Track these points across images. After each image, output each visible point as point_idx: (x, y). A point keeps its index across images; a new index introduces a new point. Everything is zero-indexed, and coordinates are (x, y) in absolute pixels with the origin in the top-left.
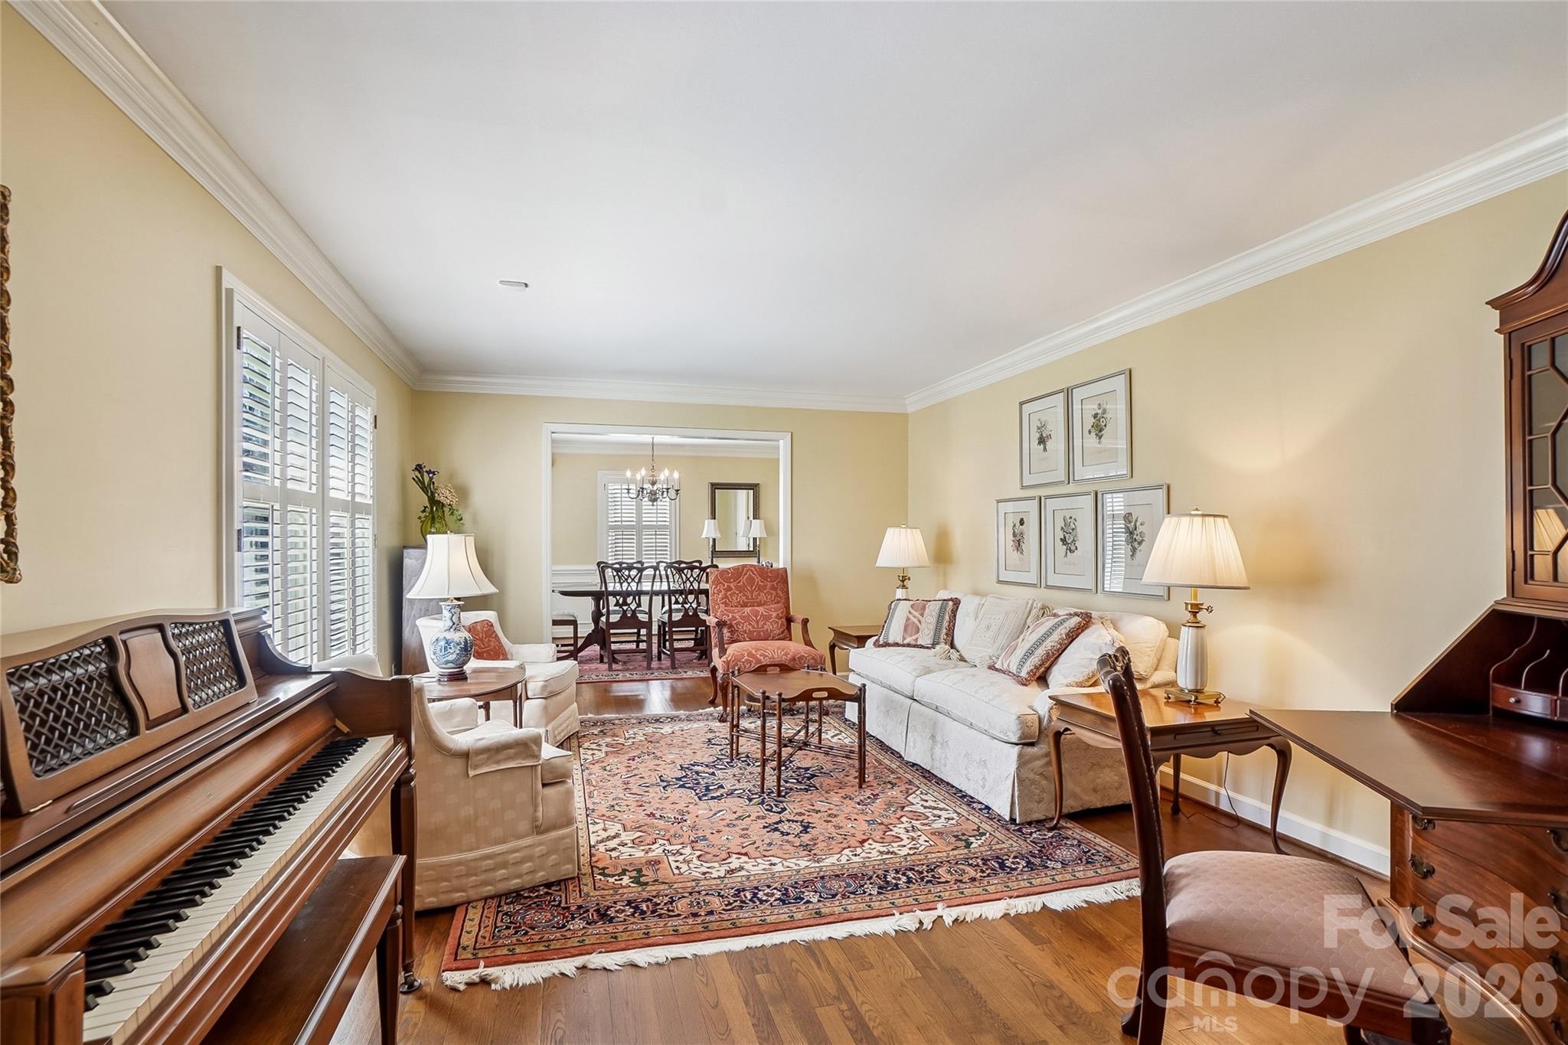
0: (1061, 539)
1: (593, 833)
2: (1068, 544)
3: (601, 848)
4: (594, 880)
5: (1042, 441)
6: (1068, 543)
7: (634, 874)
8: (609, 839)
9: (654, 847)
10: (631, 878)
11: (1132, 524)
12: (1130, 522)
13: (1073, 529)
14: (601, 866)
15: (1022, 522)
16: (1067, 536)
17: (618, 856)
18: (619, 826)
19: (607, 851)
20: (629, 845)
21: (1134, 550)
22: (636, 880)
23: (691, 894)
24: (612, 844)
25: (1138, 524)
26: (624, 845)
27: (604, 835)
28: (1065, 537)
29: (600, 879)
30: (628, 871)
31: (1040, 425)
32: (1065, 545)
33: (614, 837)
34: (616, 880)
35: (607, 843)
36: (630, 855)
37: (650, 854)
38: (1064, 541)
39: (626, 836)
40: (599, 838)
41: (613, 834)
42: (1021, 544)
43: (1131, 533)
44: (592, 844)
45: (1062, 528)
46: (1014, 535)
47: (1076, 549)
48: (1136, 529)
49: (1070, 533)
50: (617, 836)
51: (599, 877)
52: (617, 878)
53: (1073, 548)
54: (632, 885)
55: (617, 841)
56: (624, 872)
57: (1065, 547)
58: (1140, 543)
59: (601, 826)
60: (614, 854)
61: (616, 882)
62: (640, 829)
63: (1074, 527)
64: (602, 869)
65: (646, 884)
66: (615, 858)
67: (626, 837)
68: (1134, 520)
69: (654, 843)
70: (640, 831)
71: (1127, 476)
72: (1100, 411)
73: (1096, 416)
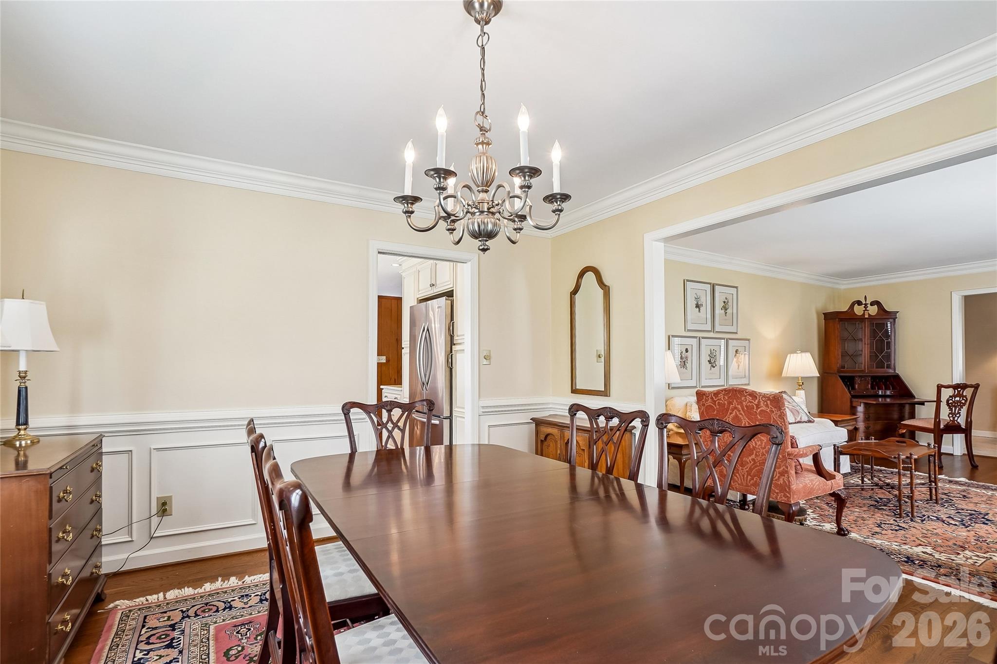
0: (708, 361)
5: (698, 306)
6: (712, 363)
13: (715, 356)
15: (687, 351)
16: (712, 359)
21: (739, 366)
28: (710, 360)
31: (696, 297)
38: (710, 361)
42: (686, 363)
45: (709, 355)
46: (681, 358)
47: (716, 365)
53: (714, 365)
57: (710, 365)
58: (740, 363)
63: (715, 354)
71: (736, 333)
72: (726, 301)
73: (724, 302)
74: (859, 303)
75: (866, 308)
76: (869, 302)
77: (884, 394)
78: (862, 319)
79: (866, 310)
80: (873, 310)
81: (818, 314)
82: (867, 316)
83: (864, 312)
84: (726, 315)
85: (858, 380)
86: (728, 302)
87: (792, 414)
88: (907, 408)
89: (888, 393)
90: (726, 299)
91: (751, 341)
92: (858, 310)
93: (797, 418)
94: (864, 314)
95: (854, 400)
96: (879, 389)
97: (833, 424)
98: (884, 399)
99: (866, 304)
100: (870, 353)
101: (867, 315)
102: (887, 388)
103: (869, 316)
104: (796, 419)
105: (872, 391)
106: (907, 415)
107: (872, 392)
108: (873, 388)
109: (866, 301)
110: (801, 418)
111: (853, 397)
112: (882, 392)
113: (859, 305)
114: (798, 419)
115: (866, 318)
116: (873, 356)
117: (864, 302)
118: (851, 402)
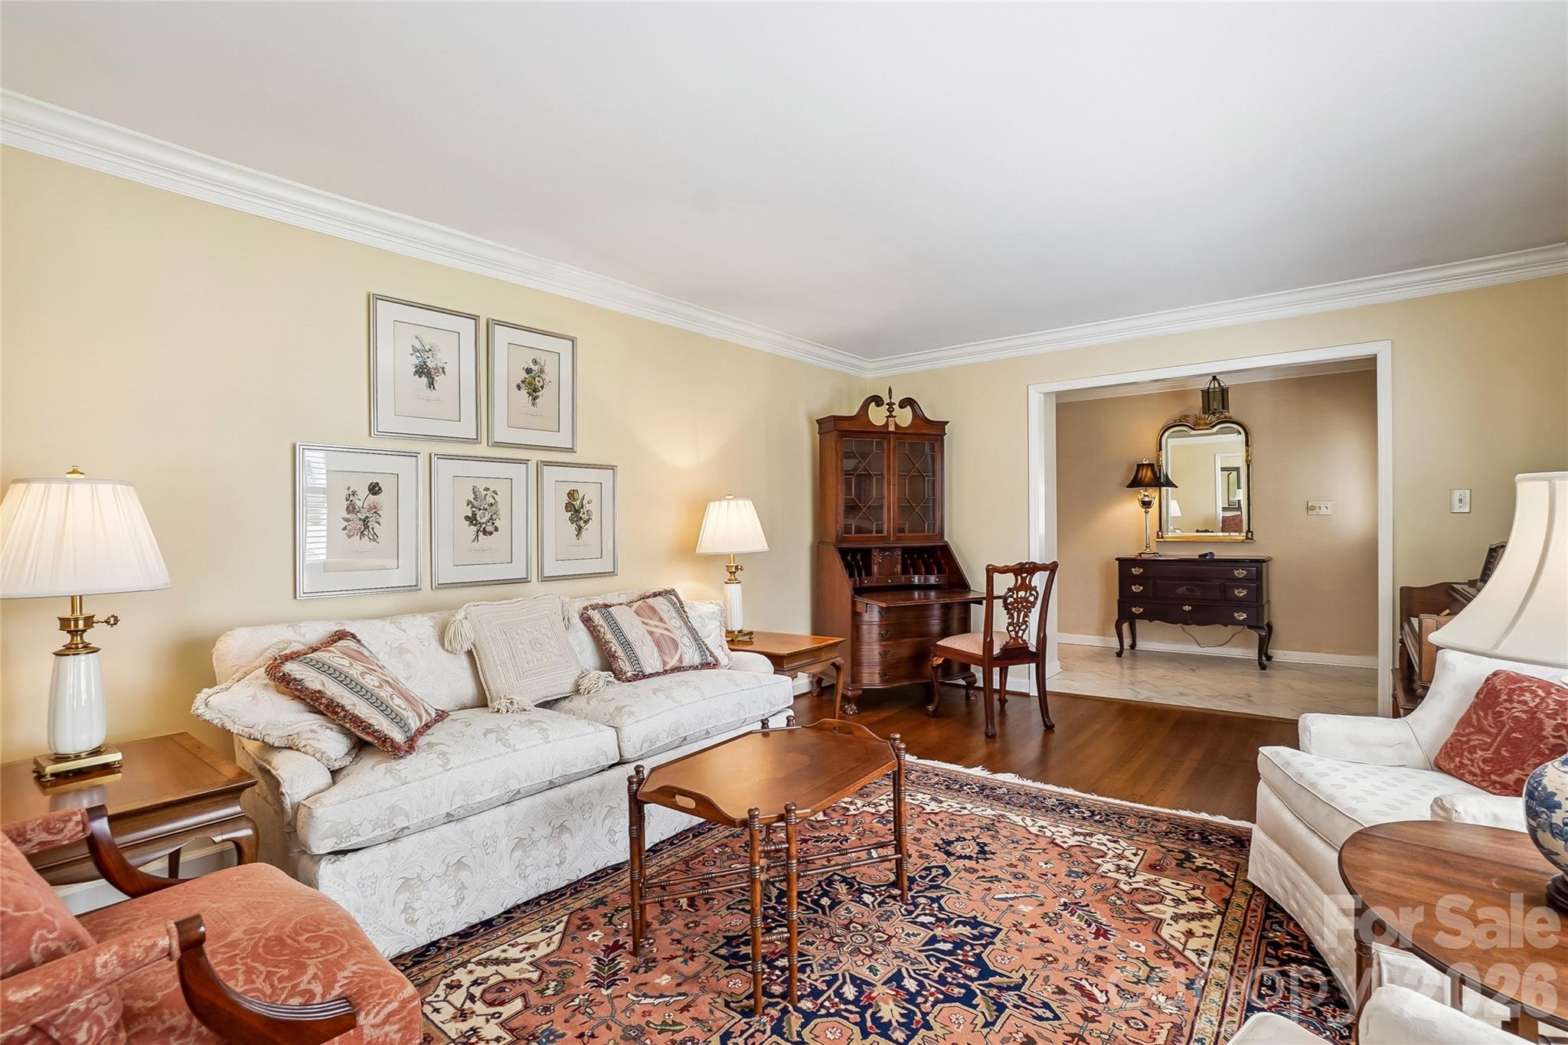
0: (467, 518)
1: (1210, 936)
2: (481, 524)
3: (1210, 907)
4: (1236, 873)
5: (425, 372)
7: (1187, 864)
8: (1192, 917)
9: (1141, 885)
10: (1193, 862)
11: (578, 502)
12: (575, 500)
13: (491, 506)
14: (1222, 884)
15: (375, 489)
16: (479, 514)
17: (1193, 889)
18: (1166, 932)
19: (1204, 901)
20: (1171, 897)
21: (580, 529)
22: (1189, 858)
23: (1146, 832)
24: (1192, 908)
25: (585, 502)
26: (1178, 902)
27: (1195, 926)
28: (474, 515)
29: (1228, 870)
30: (1192, 869)
31: (419, 348)
32: (475, 525)
33: (1183, 916)
34: (1211, 865)
35: (1197, 911)
36: (1178, 884)
37: (1153, 877)
38: (471, 519)
39: (1164, 913)
40: (1205, 922)
41: (1182, 922)
42: (370, 524)
43: (577, 511)
44: (1219, 917)
45: (469, 503)
46: (351, 509)
47: (498, 530)
48: (582, 507)
49: (486, 510)
50: (1176, 918)
51: (1229, 873)
52: (1209, 867)
53: (490, 528)
54: (1196, 855)
55: (1183, 909)
56: (1198, 869)
57: (474, 528)
58: (586, 522)
59: (1194, 943)
60: (1197, 893)
61: (1212, 862)
62: (1137, 915)
63: (493, 501)
64: (1222, 880)
65: (1181, 852)
66: (1198, 888)
67: (1166, 911)
68: (581, 497)
69: (1137, 889)
70: (1141, 912)
71: (571, 450)
72: (535, 368)
73: (529, 371)
74: (877, 400)
75: (891, 412)
76: (896, 400)
77: (922, 581)
78: (882, 433)
79: (891, 416)
80: (905, 417)
81: (810, 421)
82: (892, 428)
83: (888, 420)
84: (533, 404)
85: (877, 558)
86: (542, 371)
87: (656, 649)
88: (956, 613)
89: (933, 580)
90: (535, 362)
91: (619, 471)
92: (877, 416)
93: (668, 659)
94: (887, 424)
95: (859, 599)
96: (916, 573)
97: (767, 664)
98: (922, 594)
99: (890, 405)
100: (899, 502)
101: (893, 426)
102: (929, 572)
103: (896, 428)
104: (665, 663)
105: (903, 577)
106: (955, 624)
107: (903, 580)
108: (905, 571)
109: (890, 398)
110: (680, 660)
111: (859, 591)
112: (919, 580)
113: (878, 405)
114: (673, 662)
115: (891, 432)
116: (905, 509)
117: (887, 400)
118: (854, 603)
